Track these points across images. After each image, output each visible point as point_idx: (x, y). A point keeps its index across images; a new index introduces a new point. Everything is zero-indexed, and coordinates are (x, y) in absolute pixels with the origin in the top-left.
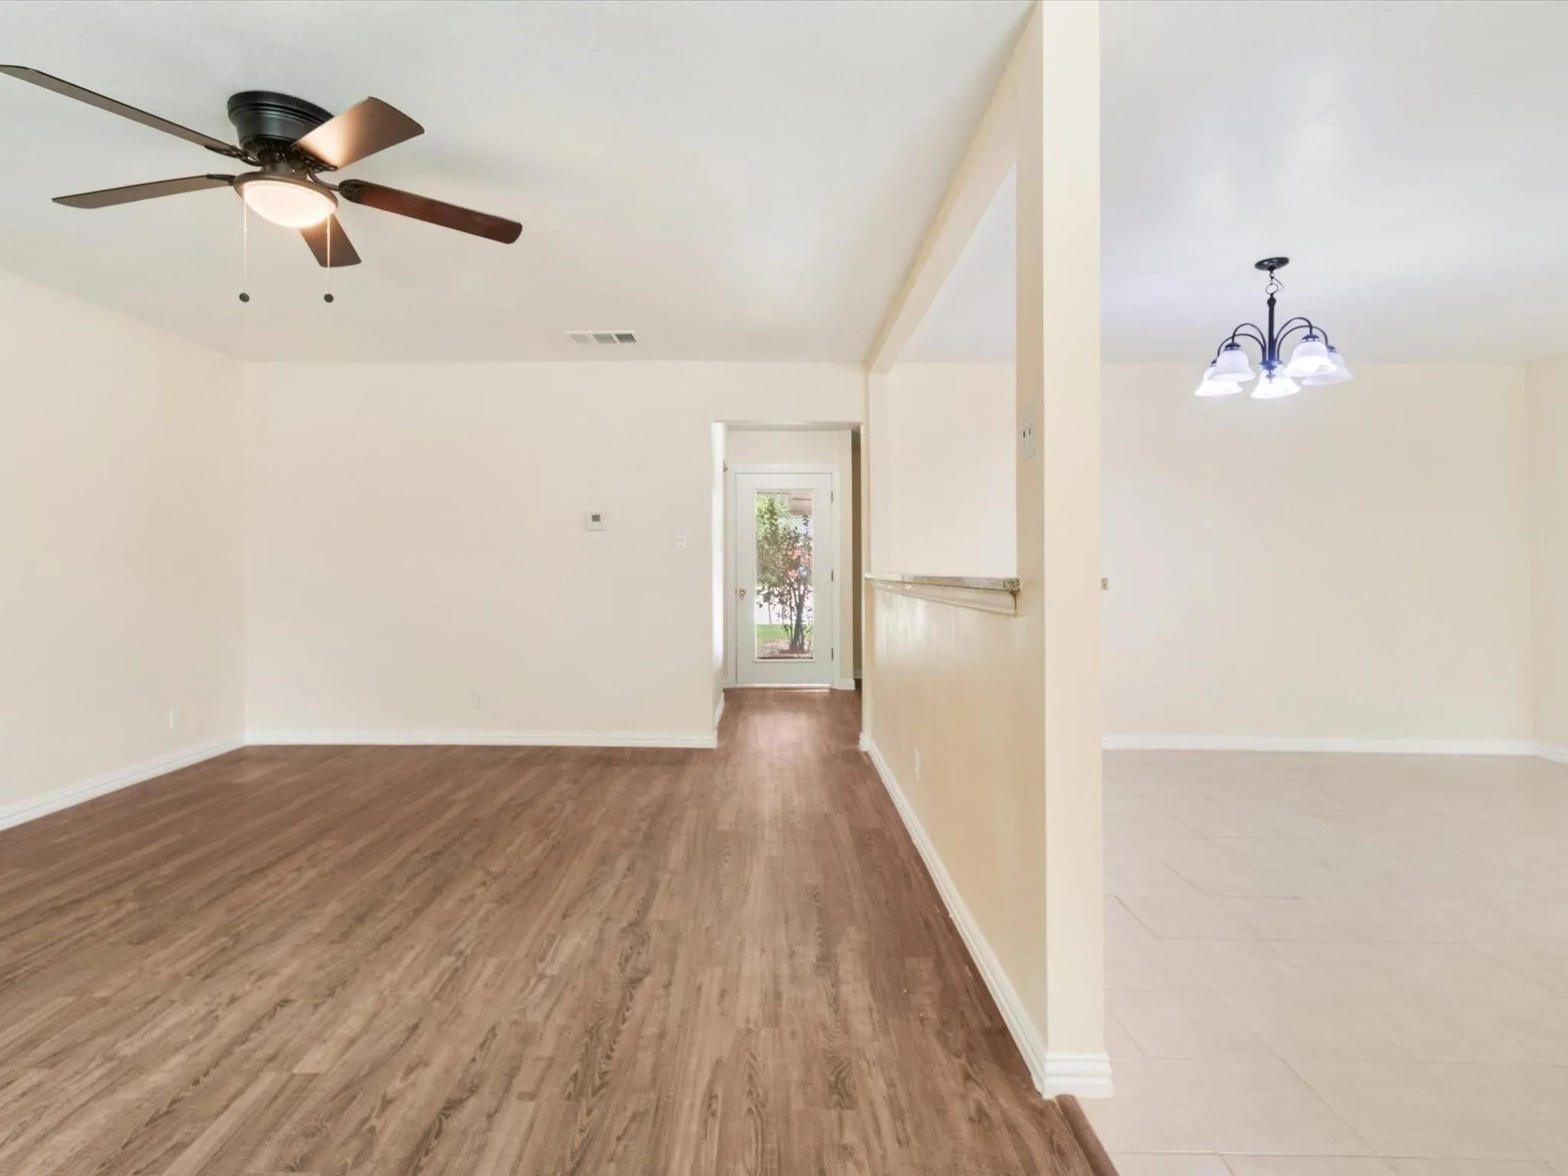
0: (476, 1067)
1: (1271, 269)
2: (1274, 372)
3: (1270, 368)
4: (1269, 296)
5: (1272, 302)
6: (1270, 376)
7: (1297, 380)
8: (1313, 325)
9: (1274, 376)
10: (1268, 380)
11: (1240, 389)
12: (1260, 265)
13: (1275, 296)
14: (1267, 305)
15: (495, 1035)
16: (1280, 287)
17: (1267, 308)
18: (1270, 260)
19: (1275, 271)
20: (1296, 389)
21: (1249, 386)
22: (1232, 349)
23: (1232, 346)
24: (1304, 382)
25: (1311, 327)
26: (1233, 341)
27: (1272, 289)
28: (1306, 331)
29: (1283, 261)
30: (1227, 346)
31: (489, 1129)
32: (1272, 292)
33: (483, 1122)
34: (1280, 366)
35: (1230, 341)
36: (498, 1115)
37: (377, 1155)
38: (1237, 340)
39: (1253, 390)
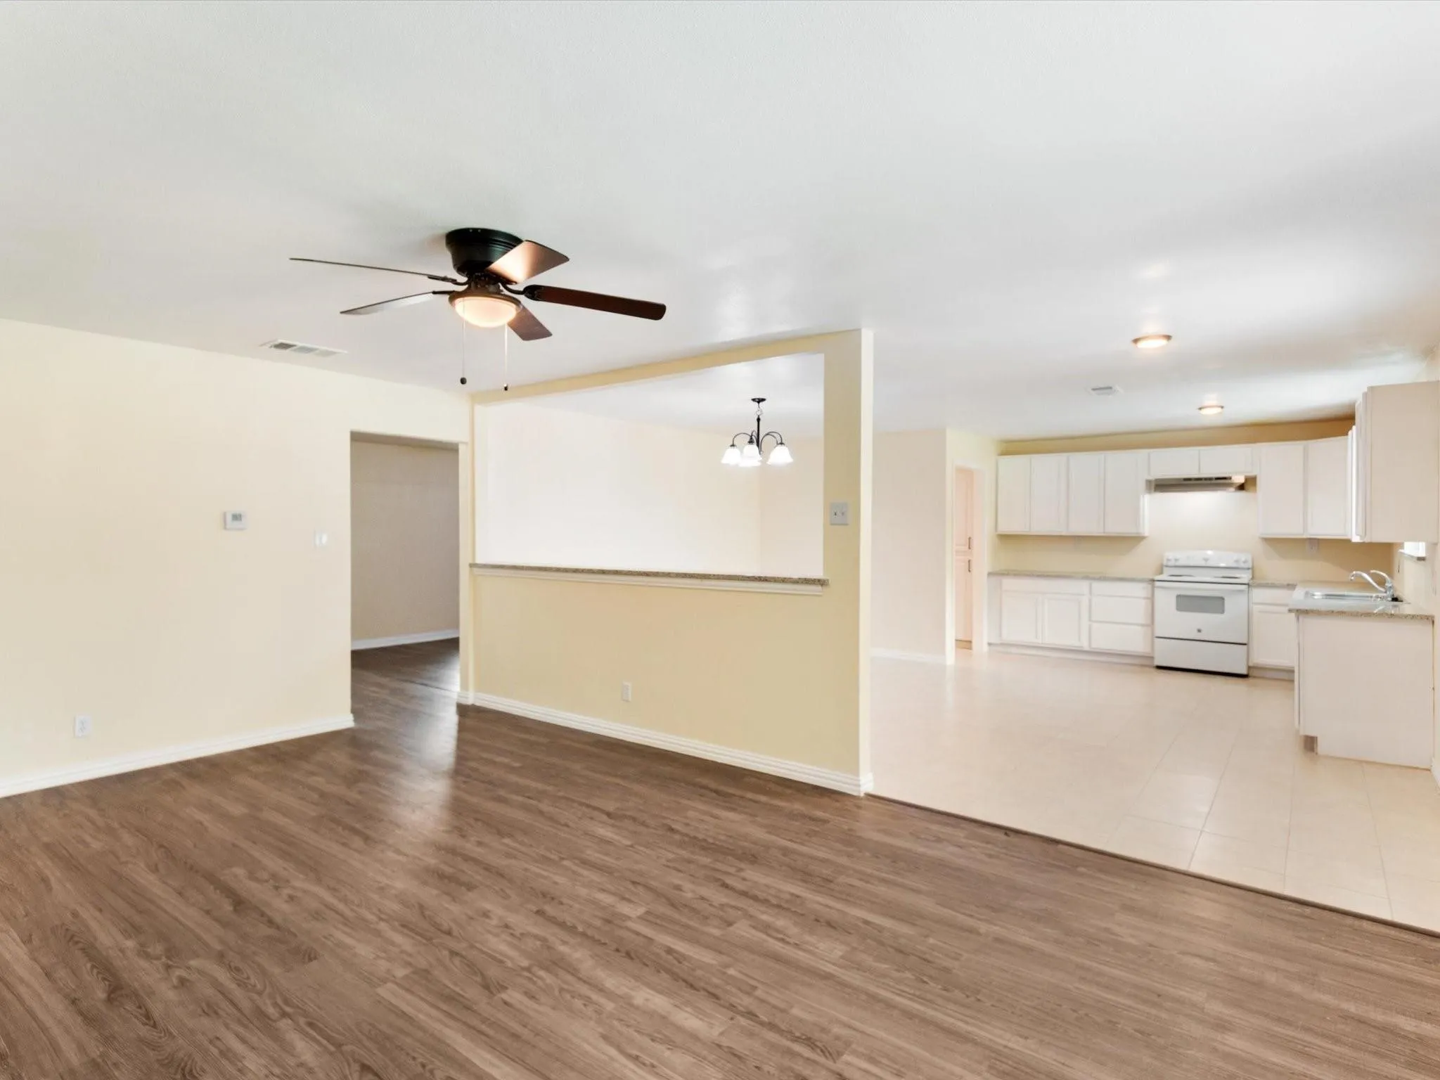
1: (759, 402)
4: (758, 416)
12: (754, 400)
18: (758, 399)
29: (763, 400)
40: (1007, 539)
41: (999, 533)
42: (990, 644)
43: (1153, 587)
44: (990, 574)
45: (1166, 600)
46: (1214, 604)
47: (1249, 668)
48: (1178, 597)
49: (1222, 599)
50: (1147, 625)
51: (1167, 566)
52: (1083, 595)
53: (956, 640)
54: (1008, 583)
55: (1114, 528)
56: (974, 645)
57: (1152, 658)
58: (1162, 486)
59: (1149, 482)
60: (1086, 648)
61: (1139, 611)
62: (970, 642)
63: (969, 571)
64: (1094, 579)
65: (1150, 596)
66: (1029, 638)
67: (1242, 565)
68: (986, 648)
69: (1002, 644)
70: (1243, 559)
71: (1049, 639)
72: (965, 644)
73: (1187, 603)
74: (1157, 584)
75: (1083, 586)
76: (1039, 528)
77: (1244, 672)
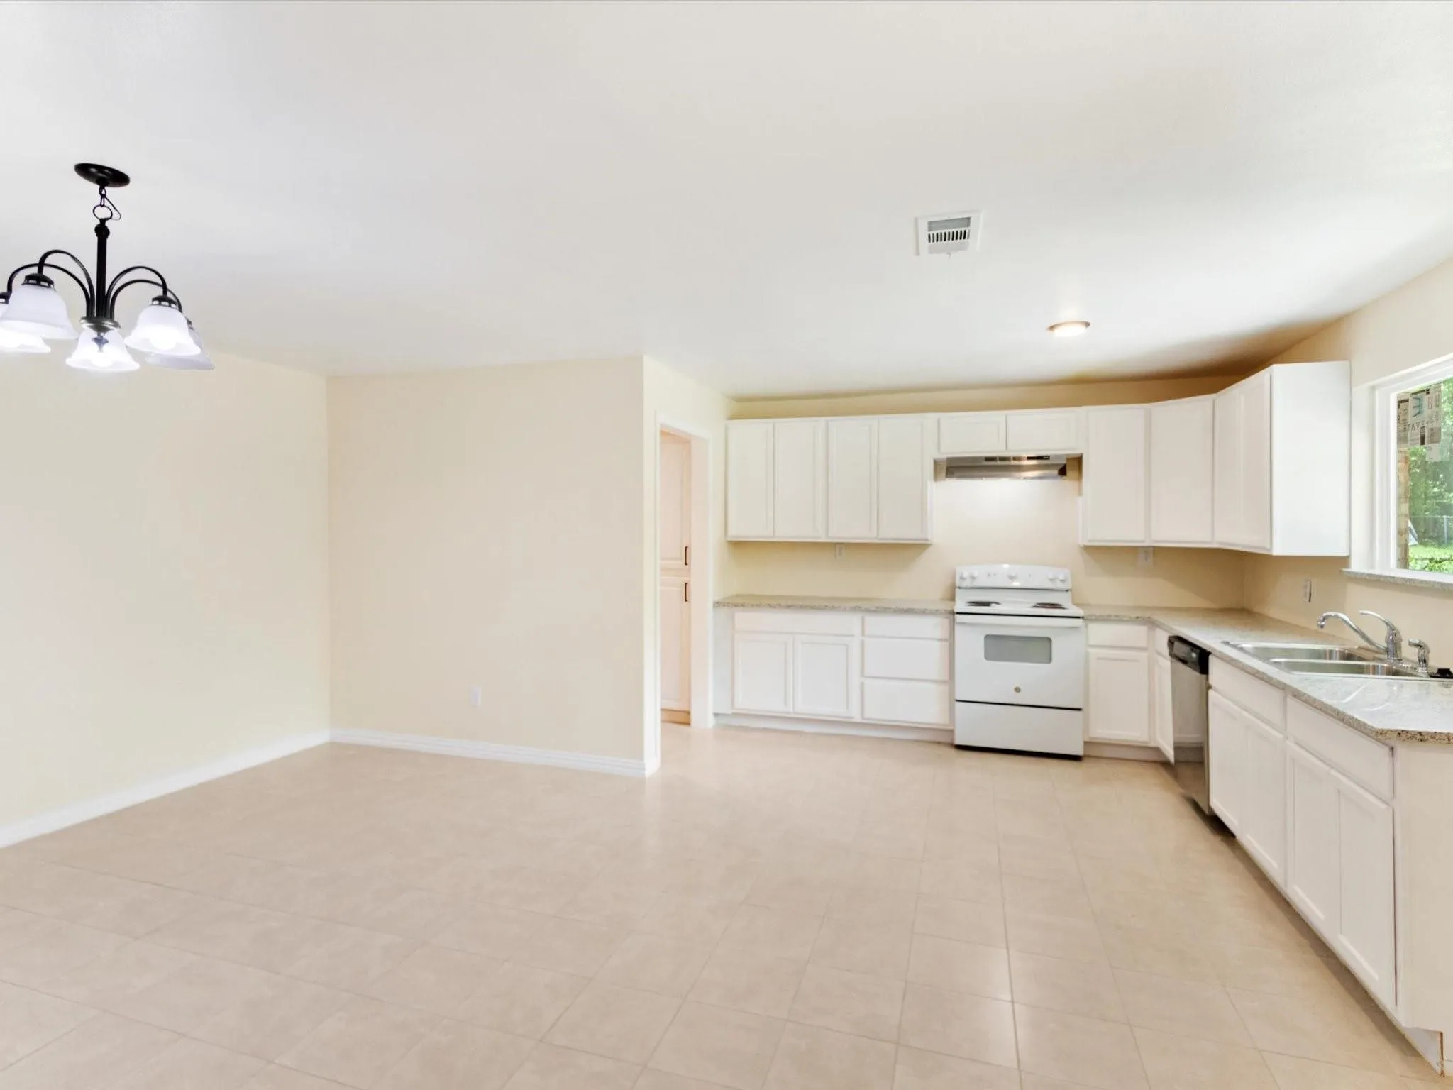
1: (101, 182)
2: (106, 336)
3: (100, 328)
4: (98, 222)
5: (102, 232)
6: (100, 341)
7: (136, 354)
8: (169, 286)
9: (107, 342)
10: (95, 345)
11: (48, 349)
12: (84, 170)
13: (108, 224)
14: (95, 234)
16: (115, 215)
17: (94, 239)
18: (99, 168)
19: (107, 188)
20: (135, 366)
21: (64, 348)
22: (38, 284)
23: (38, 279)
24: (150, 360)
25: (164, 286)
26: (40, 270)
27: (102, 213)
28: (159, 292)
29: (119, 179)
30: (29, 278)
32: (103, 217)
34: (116, 330)
35: (34, 270)
38: (47, 272)
39: (70, 355)
40: (738, 546)
41: (729, 539)
42: (716, 715)
43: (953, 624)
44: (717, 604)
45: (971, 641)
46: (1039, 648)
47: (1087, 744)
48: (988, 637)
49: (1049, 640)
50: (943, 682)
51: (960, 588)
52: (853, 636)
53: (663, 710)
54: (745, 619)
55: (890, 533)
56: (694, 718)
57: (952, 731)
58: (957, 468)
59: (936, 463)
60: (858, 719)
61: (931, 658)
62: (689, 713)
63: (686, 600)
64: (868, 611)
65: (947, 636)
66: (774, 705)
67: (1060, 585)
68: (711, 722)
69: (735, 715)
70: (1061, 577)
71: (803, 706)
72: (679, 718)
73: (999, 647)
74: (958, 616)
75: (851, 622)
76: (787, 531)
77: (1080, 752)
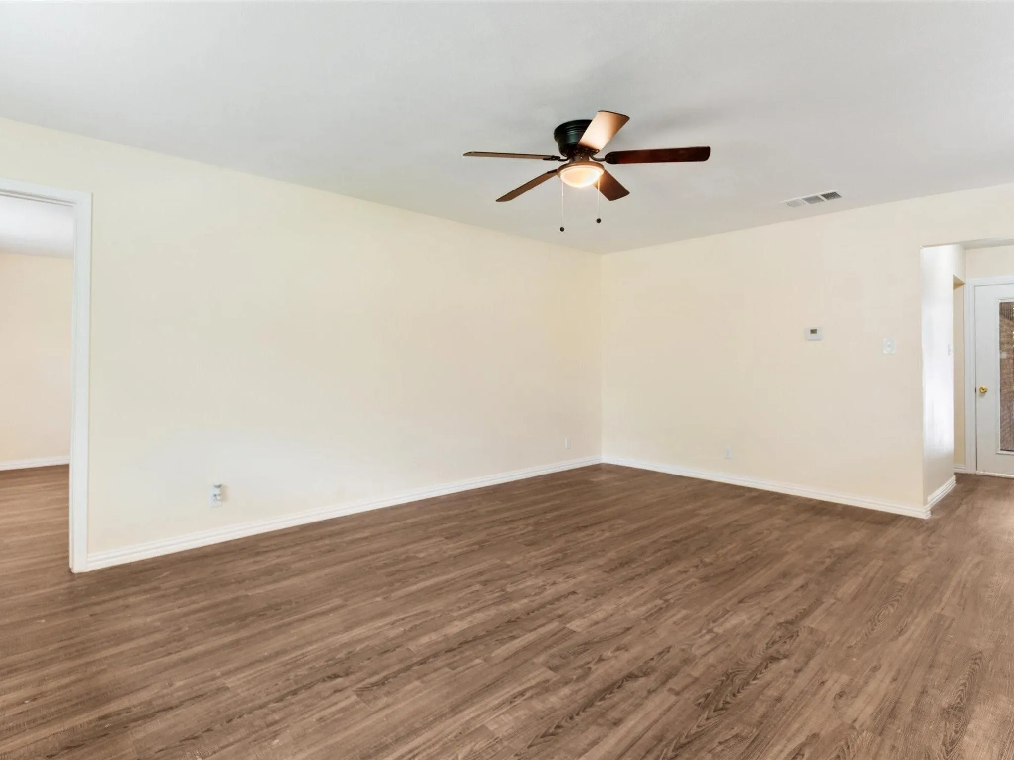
0: (652, 663)
15: (668, 652)
31: (646, 698)
33: (645, 693)
36: (653, 694)
37: (587, 682)
